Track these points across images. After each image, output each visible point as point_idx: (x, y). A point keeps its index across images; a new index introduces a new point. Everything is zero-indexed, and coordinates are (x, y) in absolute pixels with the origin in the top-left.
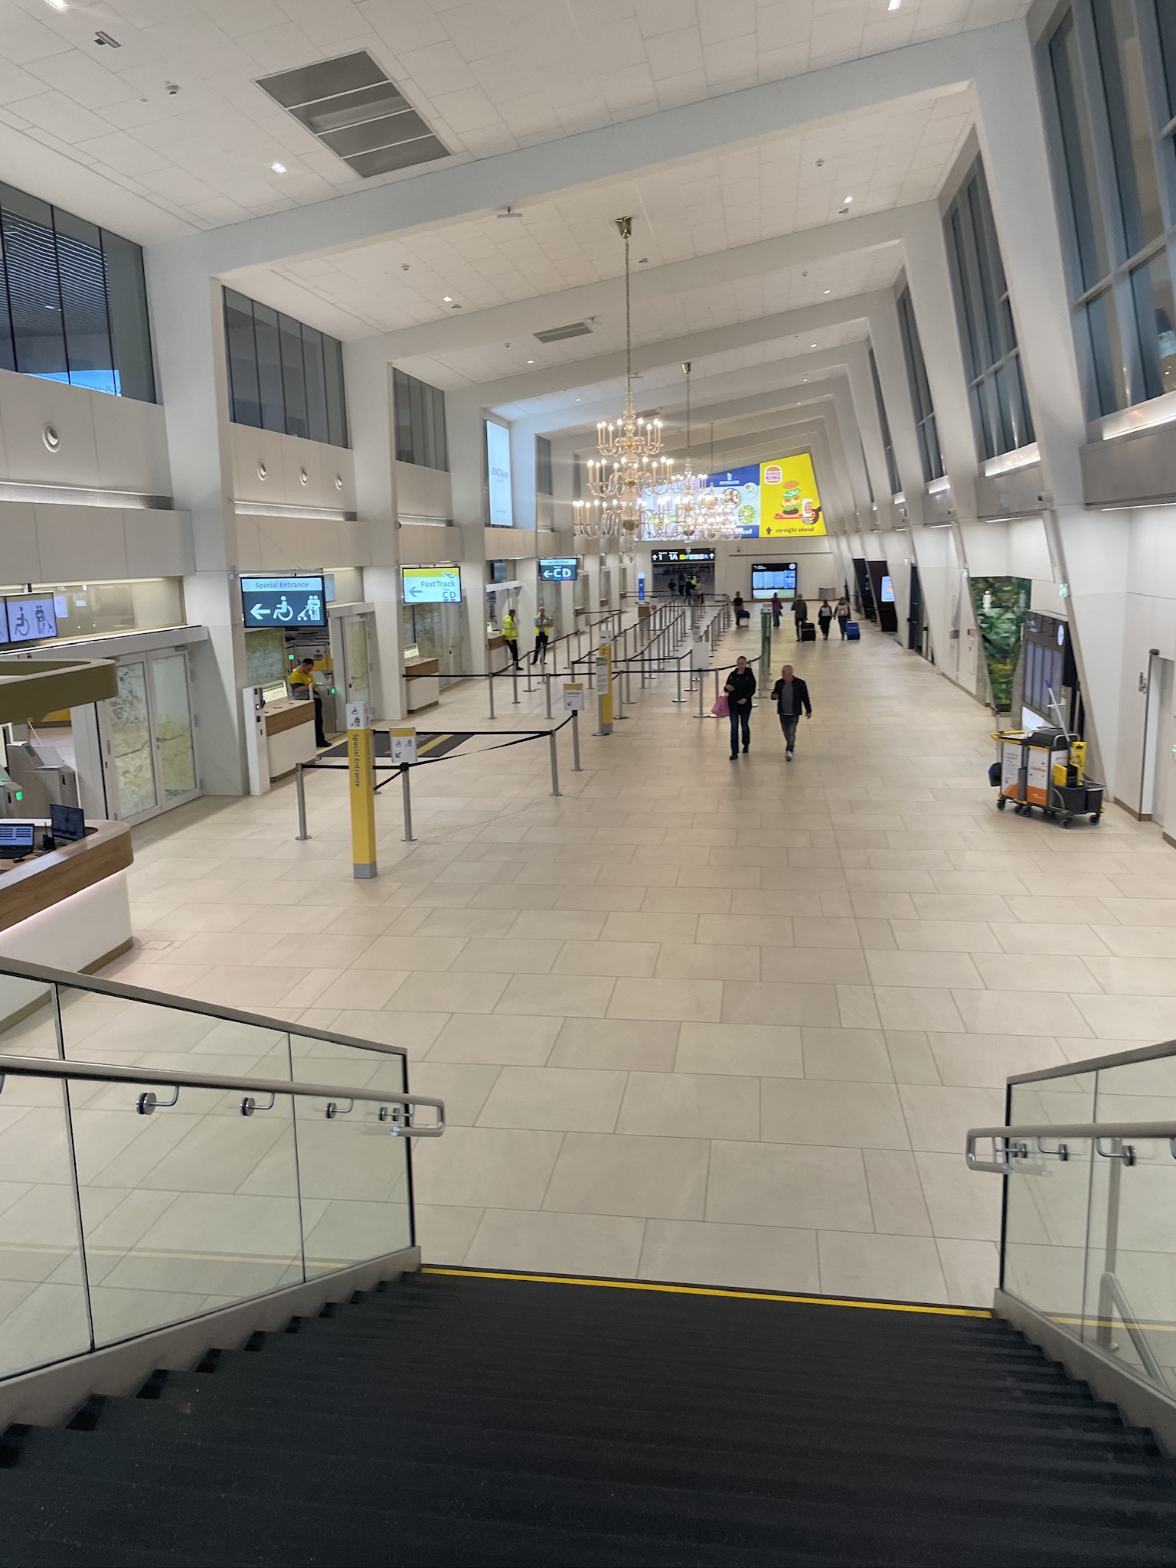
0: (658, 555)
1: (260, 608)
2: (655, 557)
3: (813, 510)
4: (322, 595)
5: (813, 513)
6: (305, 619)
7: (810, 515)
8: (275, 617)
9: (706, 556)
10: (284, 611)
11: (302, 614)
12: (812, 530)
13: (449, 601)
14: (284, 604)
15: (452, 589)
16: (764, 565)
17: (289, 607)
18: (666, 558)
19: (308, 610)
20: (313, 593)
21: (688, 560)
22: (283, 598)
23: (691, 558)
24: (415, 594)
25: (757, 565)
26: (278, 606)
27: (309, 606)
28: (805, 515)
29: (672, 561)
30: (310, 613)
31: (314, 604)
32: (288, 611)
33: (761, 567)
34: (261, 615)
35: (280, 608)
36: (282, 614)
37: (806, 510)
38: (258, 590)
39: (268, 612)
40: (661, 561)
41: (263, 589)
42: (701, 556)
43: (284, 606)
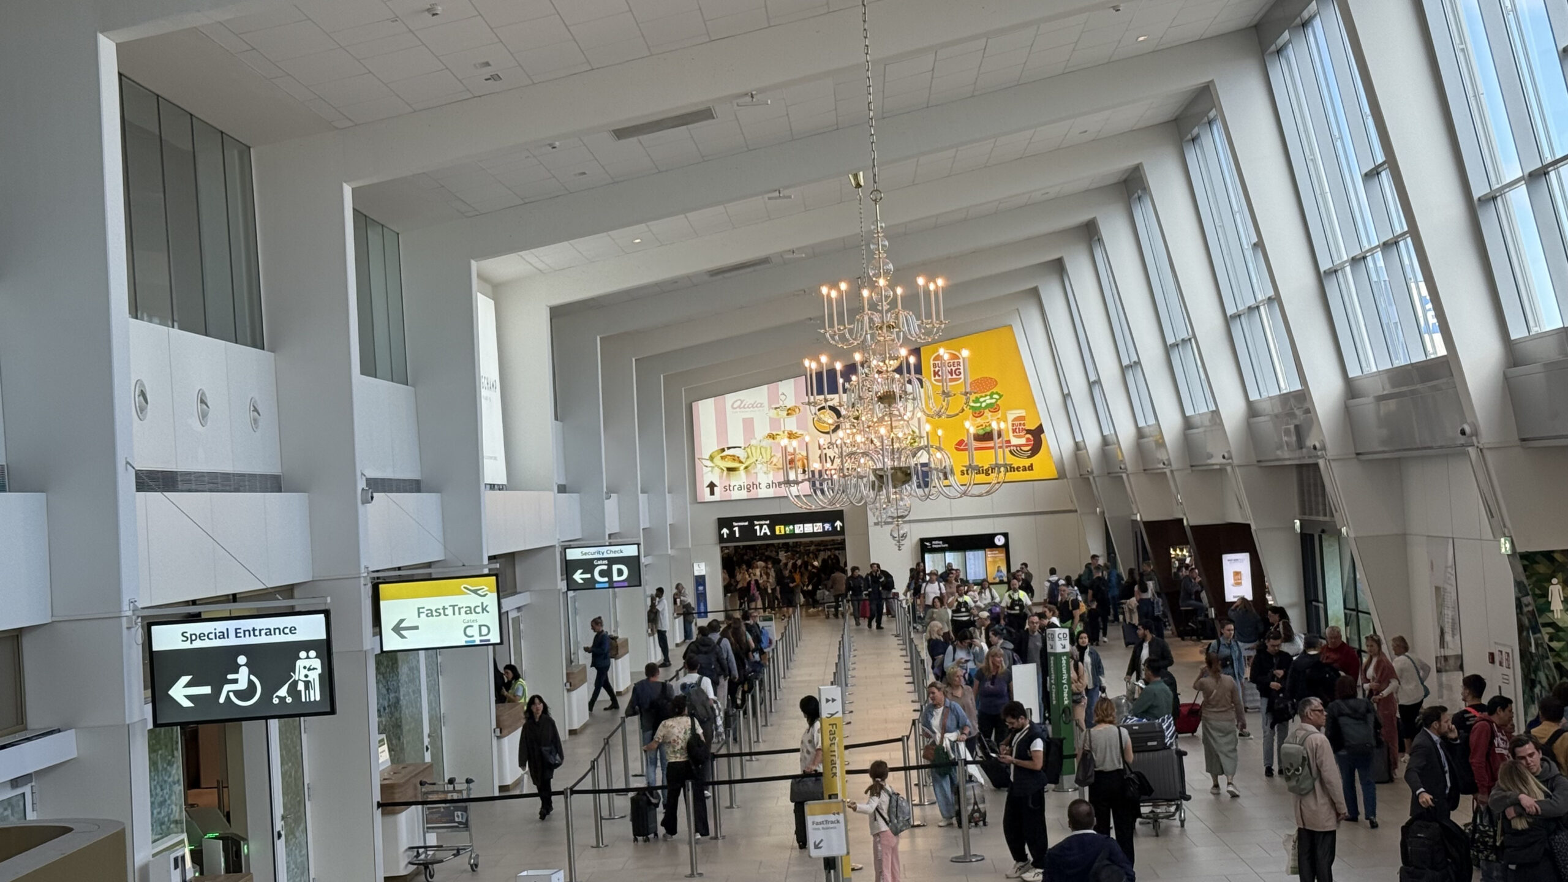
0: (731, 528)
1: (188, 685)
2: (725, 531)
3: (1029, 432)
4: (325, 649)
5: (1029, 436)
6: (289, 700)
7: (1023, 441)
8: (222, 700)
9: (827, 526)
10: (242, 685)
11: (283, 692)
12: (1031, 468)
13: (478, 642)
14: (244, 672)
15: (483, 618)
16: (944, 539)
17: (253, 678)
18: (748, 532)
19: (296, 683)
20: (307, 645)
21: (793, 535)
22: (242, 660)
23: (797, 531)
24: (403, 632)
25: (930, 540)
26: (230, 677)
27: (300, 674)
28: (1015, 441)
29: (760, 538)
30: (301, 686)
31: (308, 667)
32: (251, 685)
33: (937, 544)
34: (188, 697)
35: (235, 681)
36: (236, 693)
37: (1014, 431)
38: (187, 645)
39: (206, 690)
40: (738, 540)
41: (198, 644)
42: (818, 527)
43: (243, 677)
